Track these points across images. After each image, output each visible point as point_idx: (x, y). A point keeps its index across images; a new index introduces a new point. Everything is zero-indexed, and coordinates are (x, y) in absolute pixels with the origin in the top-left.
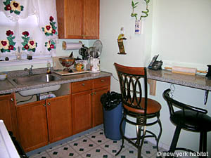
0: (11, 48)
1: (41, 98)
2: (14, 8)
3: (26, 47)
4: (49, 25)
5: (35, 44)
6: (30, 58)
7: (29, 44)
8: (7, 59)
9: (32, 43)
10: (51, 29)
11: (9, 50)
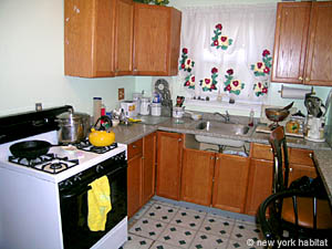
0: (214, 87)
1: (225, 152)
2: (221, 43)
3: (228, 88)
4: (261, 61)
5: (240, 85)
6: (232, 102)
7: (232, 84)
8: (208, 99)
9: (236, 84)
10: (263, 67)
11: (210, 90)
